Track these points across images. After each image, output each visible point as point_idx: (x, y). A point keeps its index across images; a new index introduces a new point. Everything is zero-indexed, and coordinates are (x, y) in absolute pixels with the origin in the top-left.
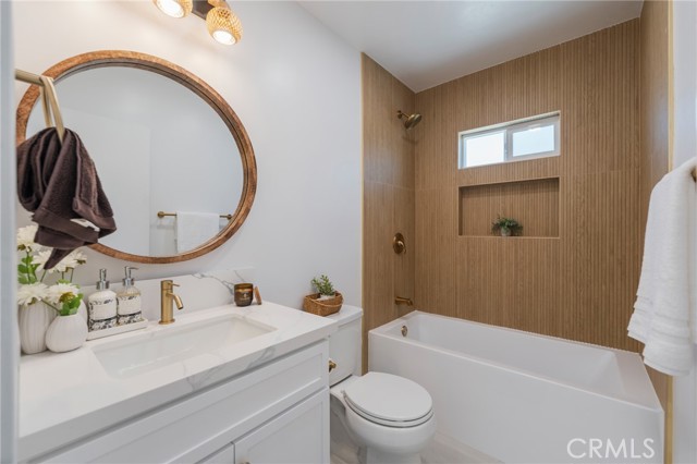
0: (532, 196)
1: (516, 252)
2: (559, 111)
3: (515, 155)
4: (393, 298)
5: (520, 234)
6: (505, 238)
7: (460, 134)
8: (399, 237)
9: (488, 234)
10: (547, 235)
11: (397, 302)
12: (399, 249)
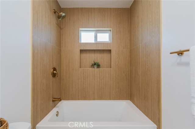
0: (103, 55)
1: (99, 74)
2: (111, 29)
3: (98, 41)
4: (51, 100)
5: (100, 68)
6: (96, 69)
7: (80, 29)
8: (55, 69)
9: (89, 67)
10: (107, 68)
11: (53, 101)
12: (54, 75)
